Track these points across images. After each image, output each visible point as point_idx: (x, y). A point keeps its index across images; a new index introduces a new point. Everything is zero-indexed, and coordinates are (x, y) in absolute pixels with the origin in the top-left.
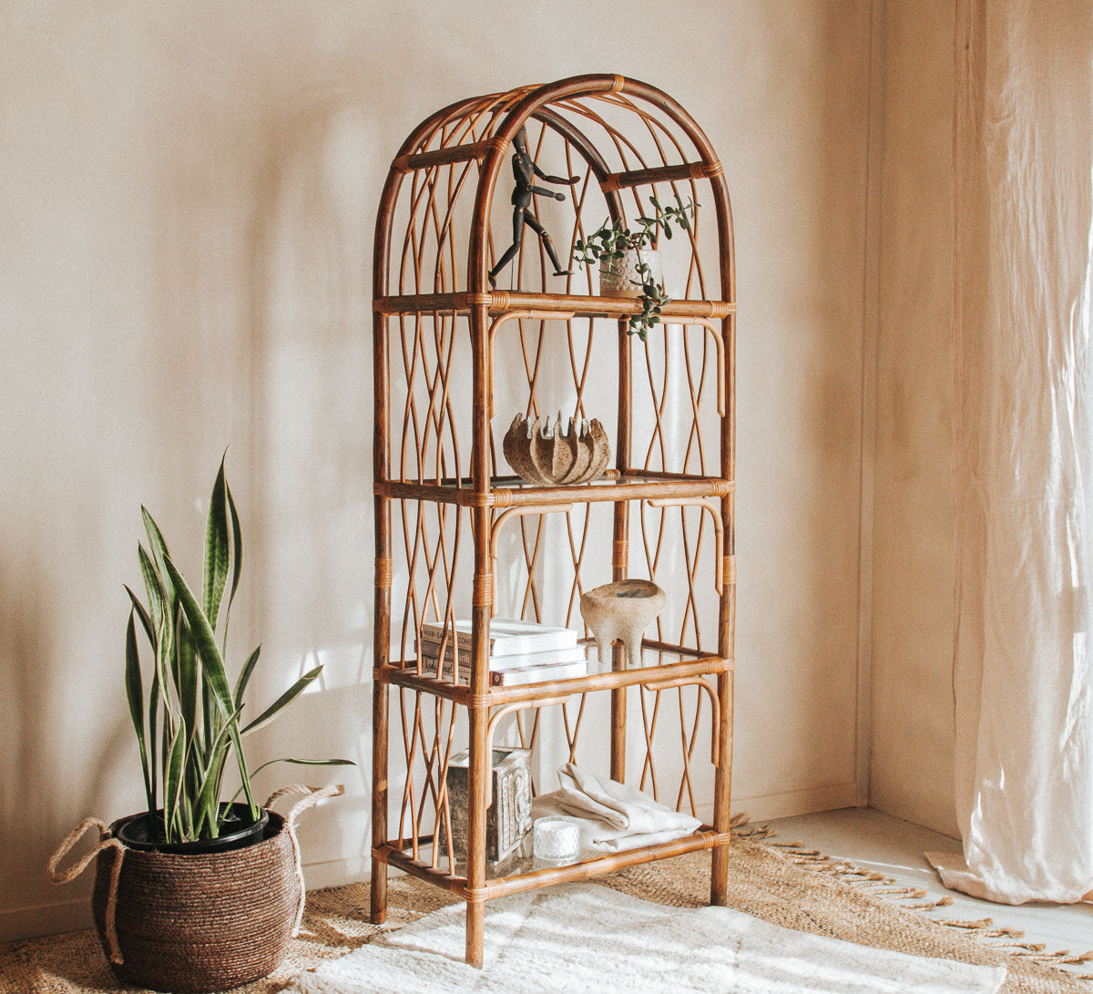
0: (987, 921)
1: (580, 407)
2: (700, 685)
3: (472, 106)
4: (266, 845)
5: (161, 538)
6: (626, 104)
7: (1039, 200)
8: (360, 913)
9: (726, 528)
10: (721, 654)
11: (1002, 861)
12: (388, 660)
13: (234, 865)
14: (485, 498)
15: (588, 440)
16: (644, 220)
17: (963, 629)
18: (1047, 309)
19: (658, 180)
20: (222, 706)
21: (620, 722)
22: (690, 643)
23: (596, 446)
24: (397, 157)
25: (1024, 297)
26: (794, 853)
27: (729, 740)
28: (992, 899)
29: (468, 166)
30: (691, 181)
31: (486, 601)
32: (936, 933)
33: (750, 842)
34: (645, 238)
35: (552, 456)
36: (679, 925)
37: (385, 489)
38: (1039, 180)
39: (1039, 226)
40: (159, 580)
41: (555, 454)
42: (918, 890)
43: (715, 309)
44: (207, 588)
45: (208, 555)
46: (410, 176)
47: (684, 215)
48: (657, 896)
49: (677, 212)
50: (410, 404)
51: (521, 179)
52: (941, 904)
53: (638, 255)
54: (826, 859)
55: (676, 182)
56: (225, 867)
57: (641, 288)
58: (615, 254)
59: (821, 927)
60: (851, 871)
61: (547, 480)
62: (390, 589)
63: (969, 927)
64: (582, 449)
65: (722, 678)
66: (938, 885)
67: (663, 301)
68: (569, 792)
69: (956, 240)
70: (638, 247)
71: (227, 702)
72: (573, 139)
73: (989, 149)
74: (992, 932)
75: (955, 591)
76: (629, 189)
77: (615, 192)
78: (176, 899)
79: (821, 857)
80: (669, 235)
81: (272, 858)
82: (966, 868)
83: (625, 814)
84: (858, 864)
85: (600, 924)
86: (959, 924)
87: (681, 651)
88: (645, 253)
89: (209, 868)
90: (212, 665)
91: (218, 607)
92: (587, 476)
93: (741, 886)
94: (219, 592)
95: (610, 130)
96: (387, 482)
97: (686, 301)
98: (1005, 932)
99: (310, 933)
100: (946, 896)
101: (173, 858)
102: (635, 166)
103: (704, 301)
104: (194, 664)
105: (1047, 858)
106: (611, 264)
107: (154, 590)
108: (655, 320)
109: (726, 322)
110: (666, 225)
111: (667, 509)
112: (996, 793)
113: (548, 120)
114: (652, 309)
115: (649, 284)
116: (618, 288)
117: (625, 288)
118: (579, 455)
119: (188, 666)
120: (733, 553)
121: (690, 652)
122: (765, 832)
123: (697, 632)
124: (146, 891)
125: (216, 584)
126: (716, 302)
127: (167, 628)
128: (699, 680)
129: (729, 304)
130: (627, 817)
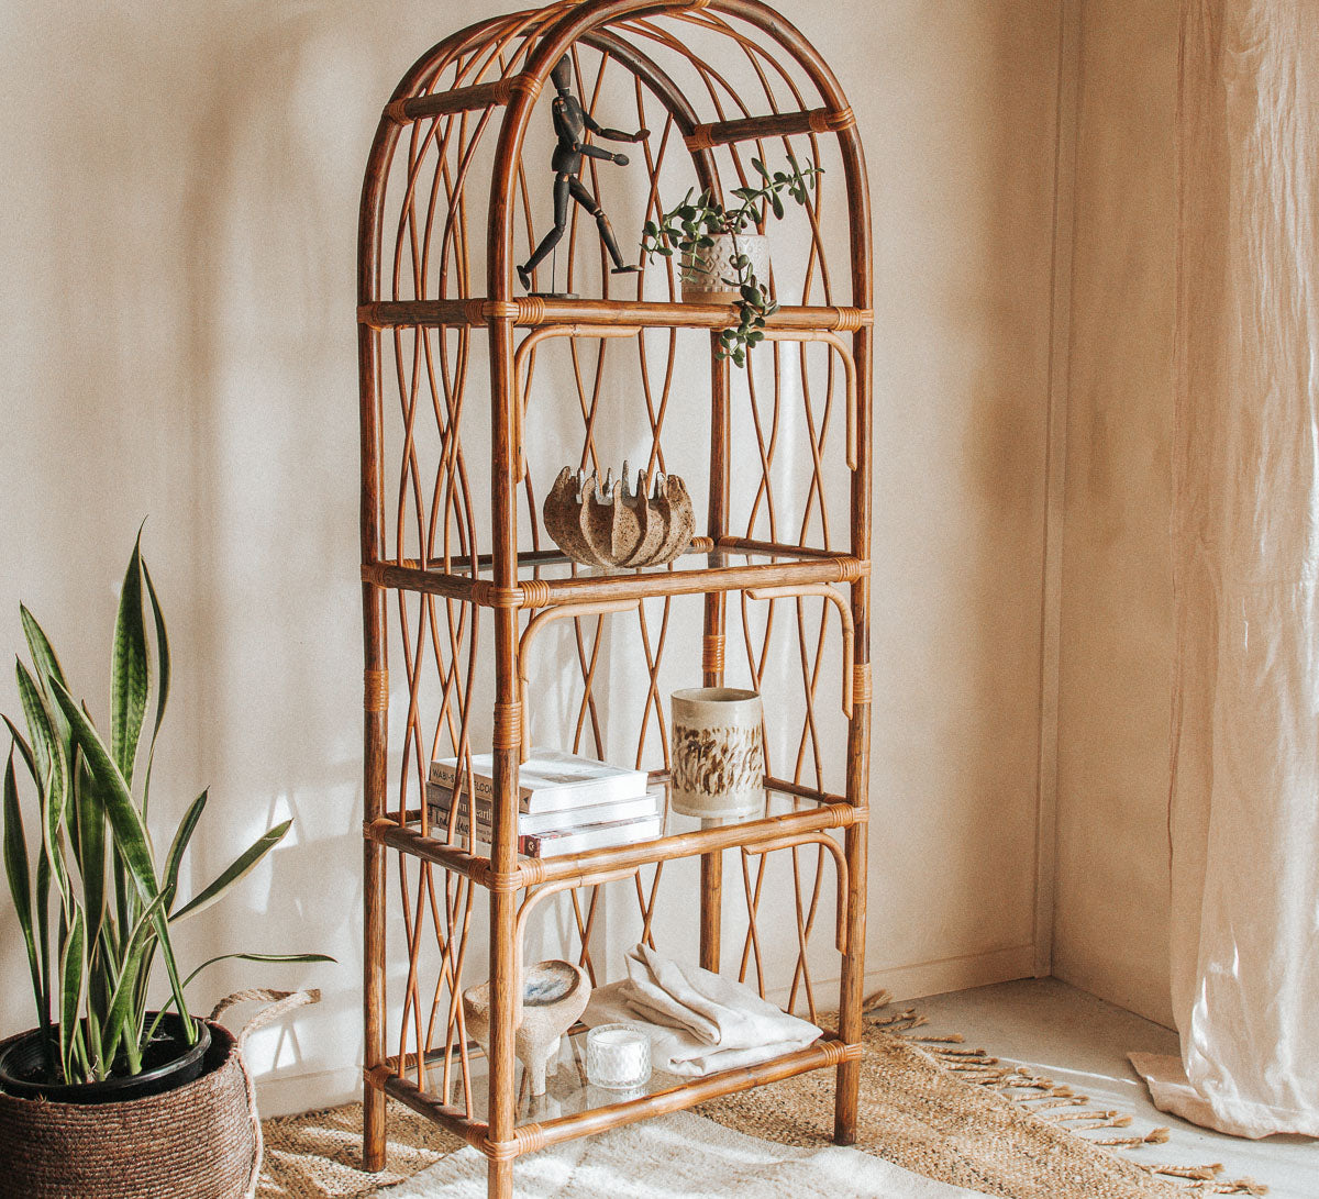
0: (1216, 1168)
1: (656, 452)
2: (822, 844)
3: (495, 28)
4: (202, 1085)
5: (49, 649)
6: (719, 25)
7: (1301, 162)
8: (350, 1154)
9: (858, 626)
10: (851, 800)
11: (1234, 1074)
12: (385, 811)
13: (153, 1117)
14: (511, 595)
15: (661, 505)
16: (746, 191)
17: (1182, 752)
18: (1309, 315)
19: (765, 134)
20: (141, 887)
21: (713, 881)
22: (808, 781)
23: (673, 514)
24: (392, 101)
25: (1277, 298)
26: (950, 1053)
27: (860, 919)
28: (1221, 1130)
29: (485, 115)
30: (810, 135)
31: (513, 740)
32: (1146, 1187)
33: (892, 1037)
34: (745, 217)
35: (611, 530)
36: (788, 1178)
37: (378, 573)
38: (1301, 132)
39: (1300, 198)
40: (48, 711)
41: (615, 526)
42: (1119, 1117)
43: (844, 318)
44: (118, 720)
45: (118, 674)
46: (408, 128)
47: (802, 184)
48: (762, 1126)
49: (789, 180)
50: (409, 458)
51: (565, 135)
52: (1151, 1140)
53: (734, 242)
54: (994, 1062)
55: (790, 138)
56: (140, 1120)
57: (738, 289)
58: (700, 240)
59: (985, 1180)
60: (1026, 1082)
61: (605, 562)
62: (386, 712)
63: (1192, 1178)
64: (653, 517)
65: (851, 832)
66: (1145, 1104)
67: (768, 309)
68: (641, 987)
69: (1181, 218)
70: (735, 229)
71: (150, 881)
72: (646, 76)
73: (1231, 89)
74: (1224, 1186)
75: (1173, 700)
76: (725, 147)
77: (707, 151)
78: (70, 1167)
79: (987, 1058)
80: (779, 213)
81: (211, 1102)
82: (1185, 1080)
83: (715, 1024)
84: (1038, 1070)
85: (680, 1174)
86: (1178, 1172)
87: (795, 790)
88: (744, 239)
89: (118, 1122)
90: (127, 829)
91: (135, 745)
92: (662, 555)
93: (877, 1109)
94: (134, 725)
95: (698, 64)
96: (380, 564)
97: (804, 307)
98: (1242, 1187)
99: (277, 1188)
100: (1160, 1127)
101: (65, 1108)
102: (733, 114)
103: (830, 308)
104: (100, 827)
105: (1299, 1073)
106: (695, 255)
107: (39, 725)
108: (758, 336)
109: (859, 337)
110: (775, 197)
111: (776, 601)
112: (1228, 980)
113: (611, 49)
114: (752, 320)
115: (748, 284)
116: (706, 289)
117: (716, 289)
118: (649, 528)
119: (92, 830)
120: (868, 661)
121: (808, 794)
122: (912, 1019)
123: (817, 767)
124: (27, 1155)
125: (130, 714)
126: (845, 309)
127: (60, 778)
128: (820, 837)
129: (863, 312)
130: (719, 1028)
